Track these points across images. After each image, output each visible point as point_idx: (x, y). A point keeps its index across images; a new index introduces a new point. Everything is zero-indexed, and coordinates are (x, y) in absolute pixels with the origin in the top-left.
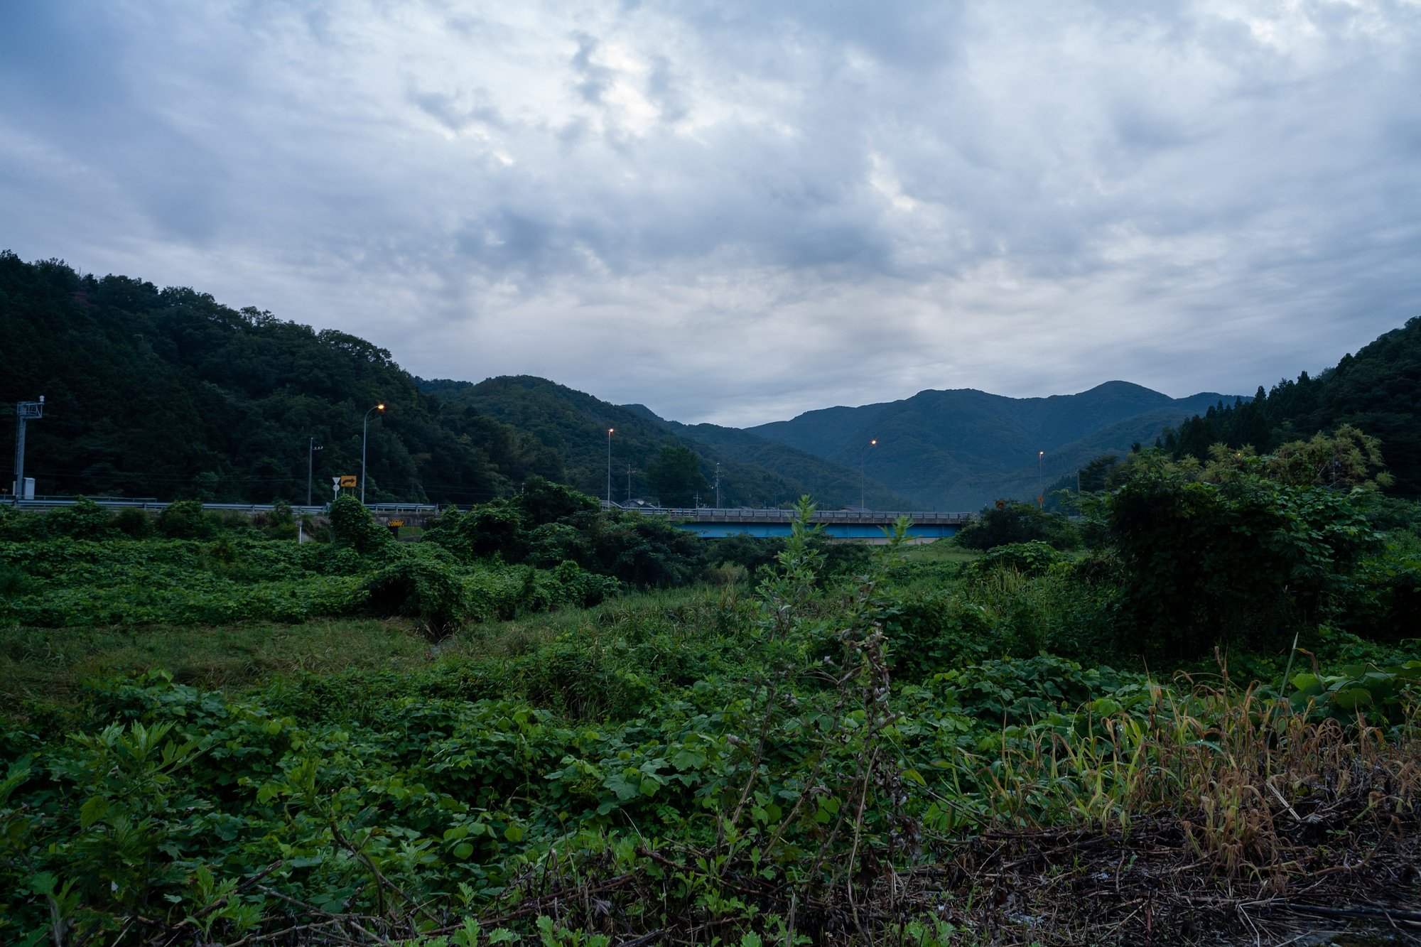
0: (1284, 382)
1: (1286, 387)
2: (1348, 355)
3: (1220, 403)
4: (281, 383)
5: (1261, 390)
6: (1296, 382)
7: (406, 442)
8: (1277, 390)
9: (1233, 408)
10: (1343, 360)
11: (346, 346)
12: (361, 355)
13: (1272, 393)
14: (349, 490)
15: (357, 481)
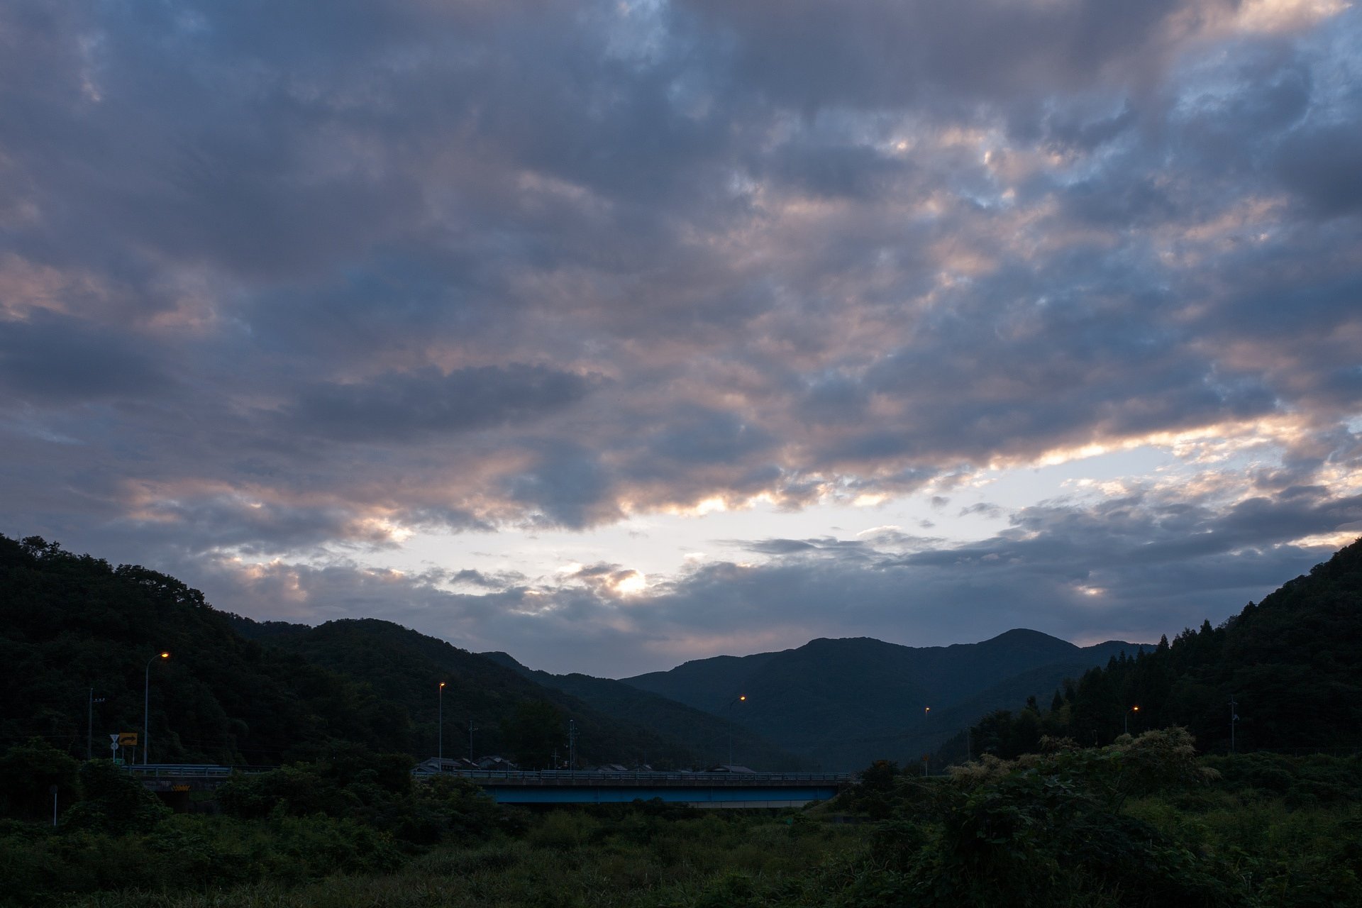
0: (1188, 631)
1: (1189, 636)
2: (1251, 603)
3: (1123, 654)
5: (1164, 640)
6: (1198, 631)
8: (1180, 639)
9: (1135, 658)
10: (1246, 608)
11: (149, 582)
12: (167, 594)
13: (1174, 642)
14: (128, 748)
15: (138, 738)
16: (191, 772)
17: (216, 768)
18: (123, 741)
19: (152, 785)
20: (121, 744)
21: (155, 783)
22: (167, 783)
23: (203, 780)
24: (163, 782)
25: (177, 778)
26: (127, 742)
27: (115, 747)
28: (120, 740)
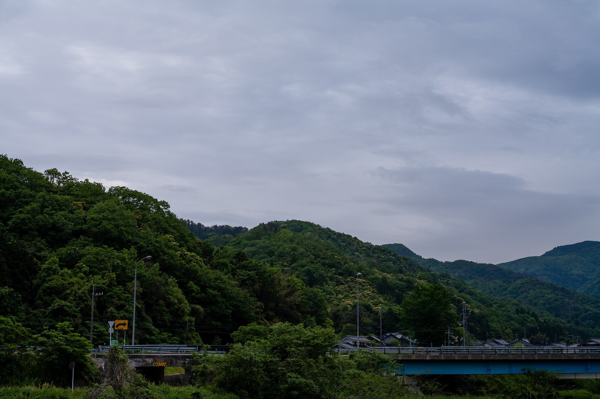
4: (77, 234)
7: (182, 285)
11: (131, 199)
12: (143, 208)
14: (120, 331)
15: (129, 323)
16: (167, 351)
17: (184, 348)
18: (117, 326)
19: (140, 361)
20: (116, 328)
21: (141, 360)
22: (150, 360)
23: (176, 357)
24: (147, 360)
25: (157, 356)
26: (120, 327)
27: (111, 331)
28: (116, 325)
